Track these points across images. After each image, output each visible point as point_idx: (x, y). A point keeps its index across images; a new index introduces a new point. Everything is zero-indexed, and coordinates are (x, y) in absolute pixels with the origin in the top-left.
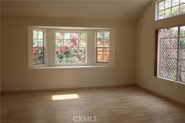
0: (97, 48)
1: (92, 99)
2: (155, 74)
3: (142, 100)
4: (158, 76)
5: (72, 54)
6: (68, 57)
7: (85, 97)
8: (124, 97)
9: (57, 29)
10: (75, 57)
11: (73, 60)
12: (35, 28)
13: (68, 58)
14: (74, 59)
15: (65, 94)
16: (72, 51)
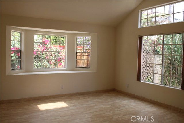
0: (77, 52)
1: (82, 106)
2: (139, 79)
3: (130, 104)
4: (141, 80)
5: (43, 58)
6: (38, 61)
7: (74, 104)
8: (113, 102)
9: (36, 30)
10: (45, 61)
11: (44, 65)
12: (13, 29)
13: (39, 63)
14: (45, 63)
15: (50, 103)
16: (43, 55)
